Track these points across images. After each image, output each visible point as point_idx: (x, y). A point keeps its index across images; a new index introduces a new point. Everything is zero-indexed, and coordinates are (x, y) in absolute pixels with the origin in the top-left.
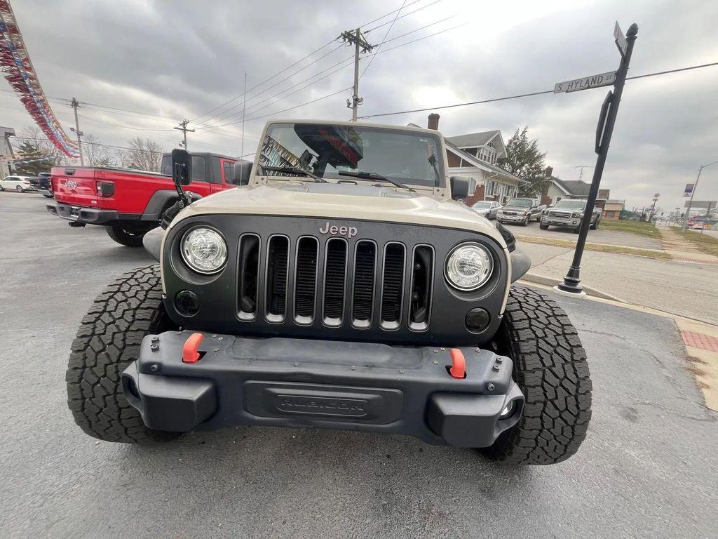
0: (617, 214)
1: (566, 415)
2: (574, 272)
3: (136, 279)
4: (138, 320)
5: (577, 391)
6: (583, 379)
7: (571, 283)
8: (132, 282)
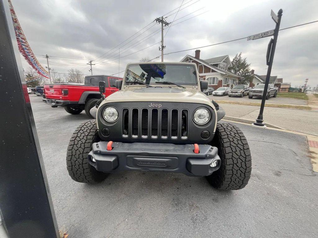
0: (287, 90)
1: (241, 169)
2: (260, 117)
3: (86, 126)
4: (88, 139)
5: (245, 160)
6: (248, 156)
7: (259, 122)
8: (85, 126)
